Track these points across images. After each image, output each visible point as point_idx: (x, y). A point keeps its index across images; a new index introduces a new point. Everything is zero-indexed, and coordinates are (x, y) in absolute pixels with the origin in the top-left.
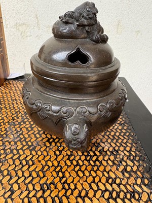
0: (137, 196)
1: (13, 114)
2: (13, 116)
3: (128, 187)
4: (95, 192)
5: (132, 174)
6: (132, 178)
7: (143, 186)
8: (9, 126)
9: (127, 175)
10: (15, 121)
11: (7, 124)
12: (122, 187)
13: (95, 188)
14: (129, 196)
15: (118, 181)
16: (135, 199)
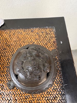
0: (56, 99)
1: (7, 61)
2: (7, 62)
3: (54, 95)
4: (43, 98)
5: (56, 90)
6: (56, 92)
7: (59, 94)
8: (7, 69)
9: (54, 90)
10: (9, 65)
11: (6, 67)
12: (52, 95)
13: (43, 97)
14: (53, 99)
15: (51, 93)
16: (55, 99)
